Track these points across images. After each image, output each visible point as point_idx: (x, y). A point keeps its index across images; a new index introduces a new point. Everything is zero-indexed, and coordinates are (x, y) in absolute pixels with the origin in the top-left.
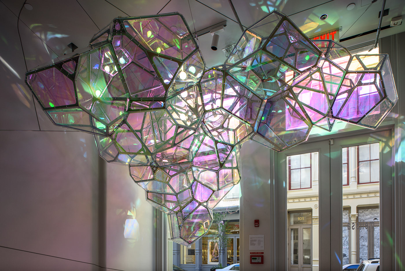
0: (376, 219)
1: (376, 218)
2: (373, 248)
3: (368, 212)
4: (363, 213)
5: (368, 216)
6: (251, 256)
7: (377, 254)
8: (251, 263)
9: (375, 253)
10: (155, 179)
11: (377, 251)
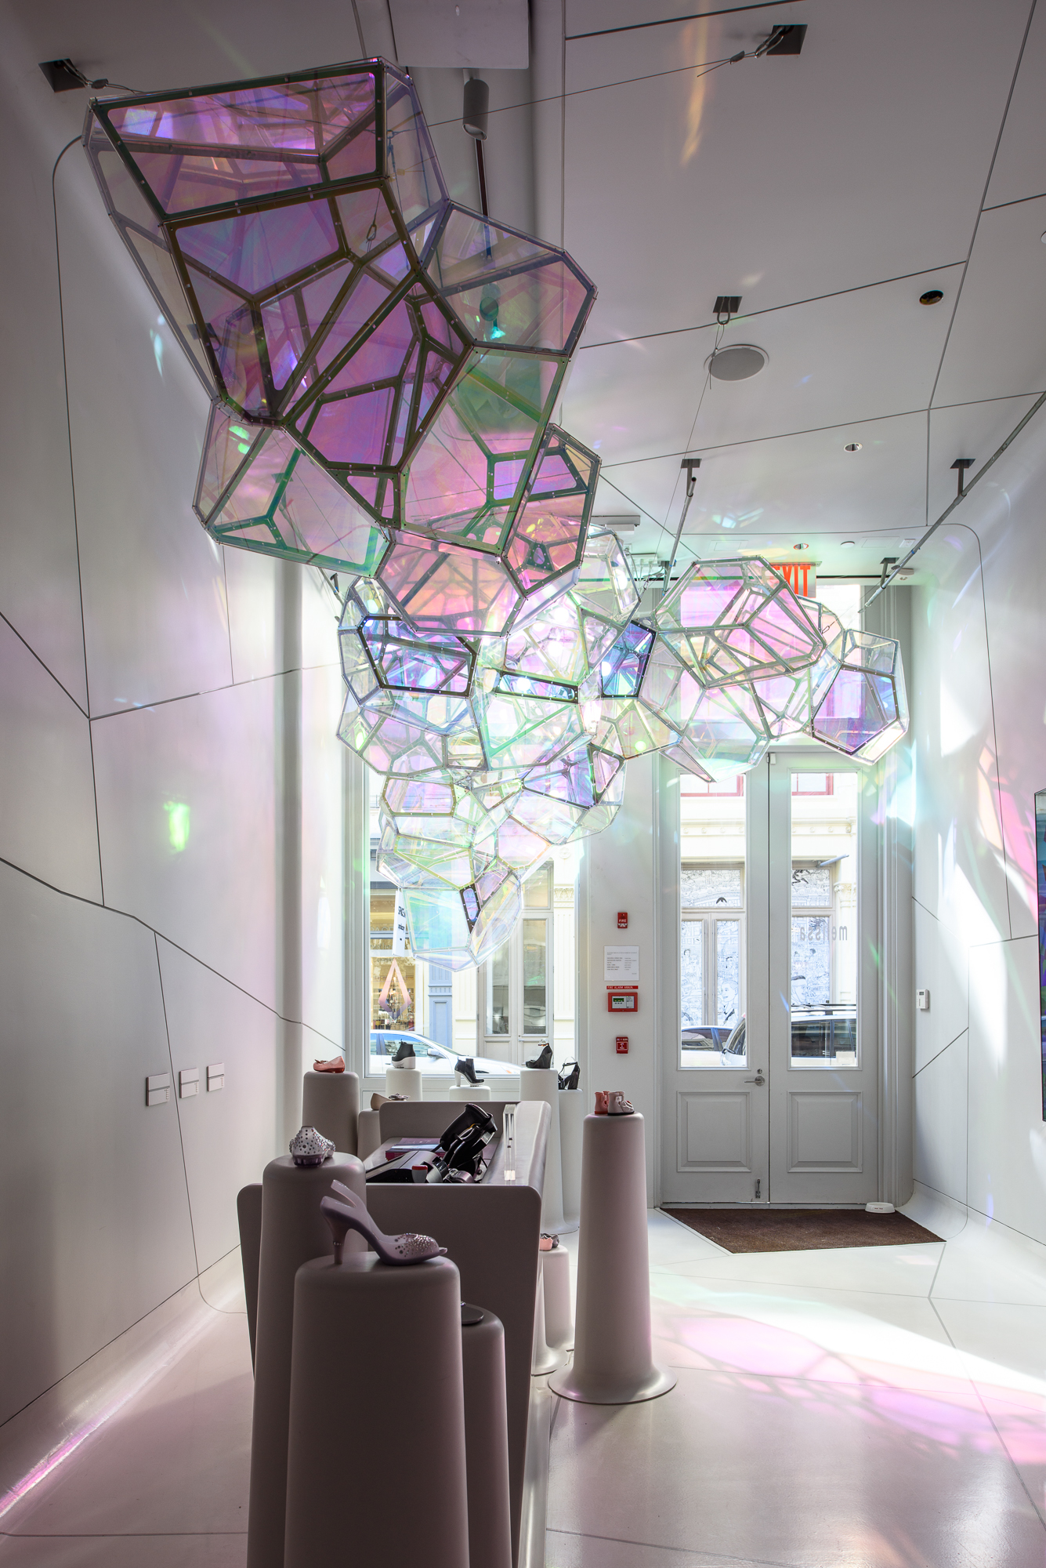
0: (722, 899)
1: (723, 896)
2: (715, 984)
3: (703, 879)
4: (691, 881)
5: (704, 892)
6: (610, 995)
7: (726, 1000)
8: (611, 1010)
9: (720, 996)
10: (454, 816)
11: (724, 991)
